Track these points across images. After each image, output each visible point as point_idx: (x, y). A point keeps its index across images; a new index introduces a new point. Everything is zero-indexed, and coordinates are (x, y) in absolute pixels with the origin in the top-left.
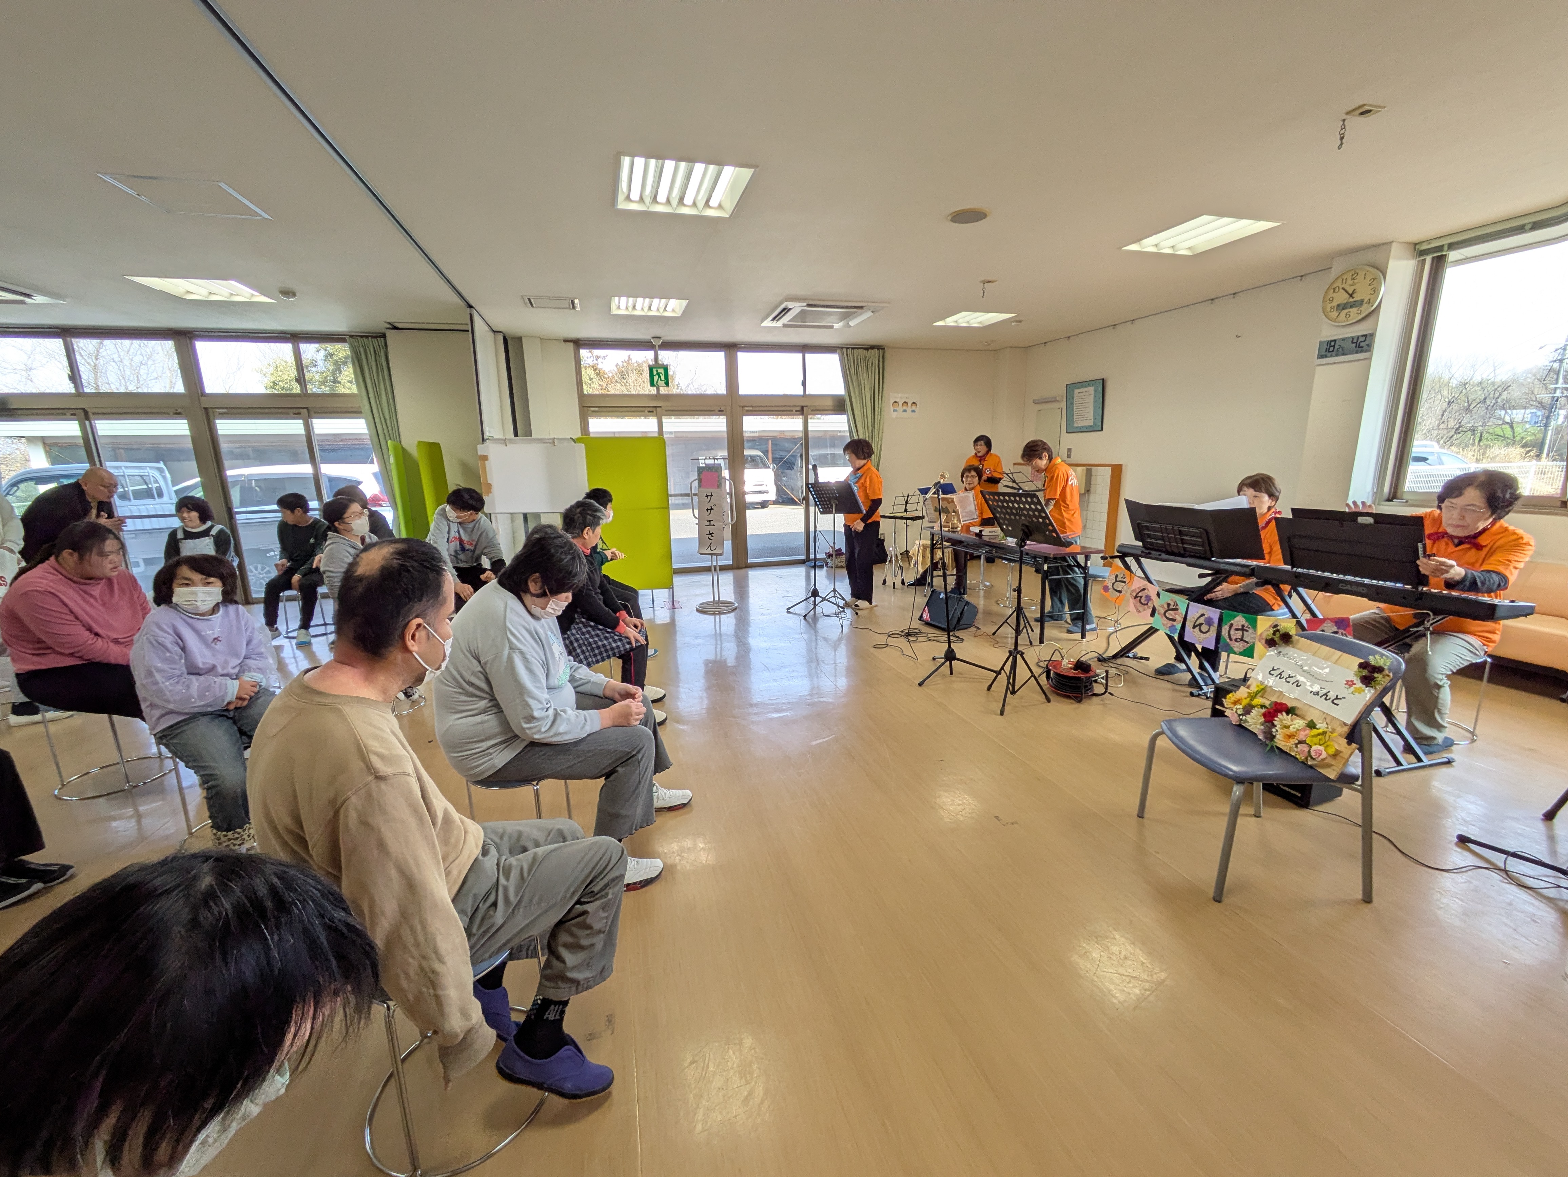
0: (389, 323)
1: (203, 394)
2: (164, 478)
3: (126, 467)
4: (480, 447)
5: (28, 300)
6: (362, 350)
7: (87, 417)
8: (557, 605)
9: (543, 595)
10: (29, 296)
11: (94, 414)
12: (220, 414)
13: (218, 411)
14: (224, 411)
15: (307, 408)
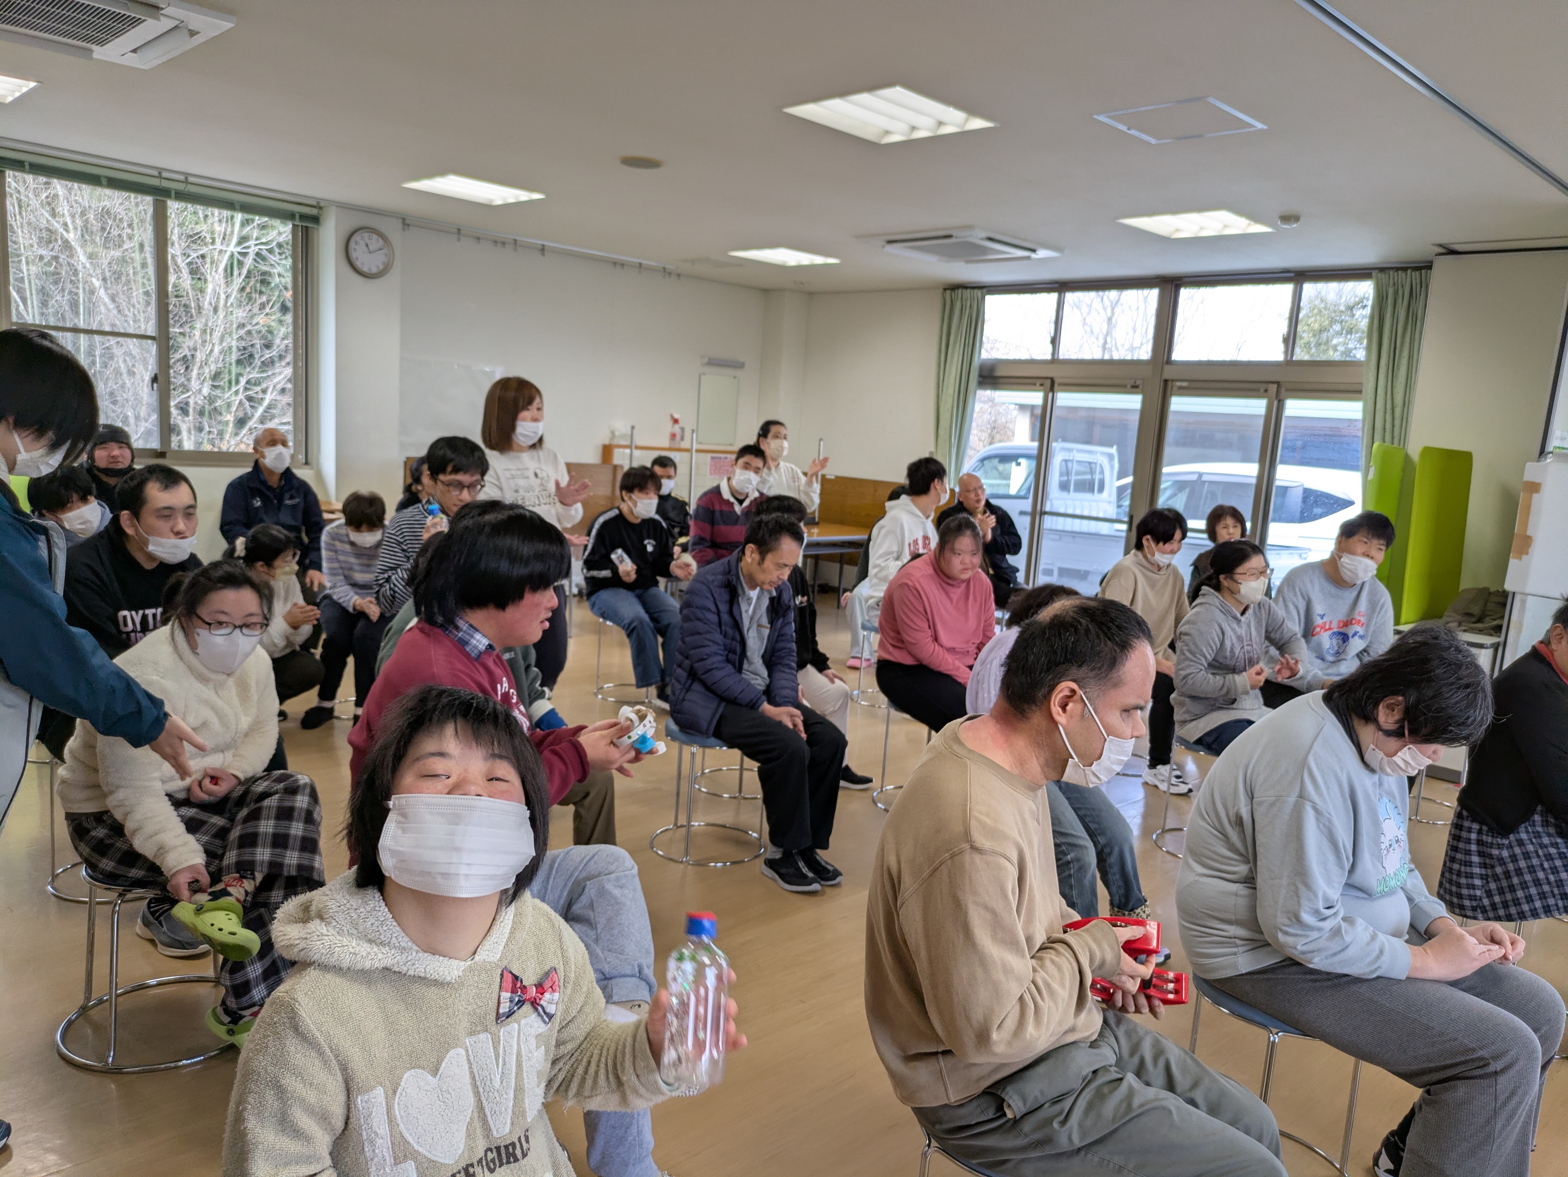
0: (1440, 245)
1: (1169, 362)
2: (1112, 467)
3: (1079, 451)
4: (1529, 466)
5: (1033, 256)
6: (1391, 291)
7: (1052, 389)
8: (1413, 758)
9: (1398, 733)
10: (1034, 251)
11: (1060, 384)
12: (1180, 388)
13: (1179, 384)
14: (1185, 384)
15: (1278, 383)
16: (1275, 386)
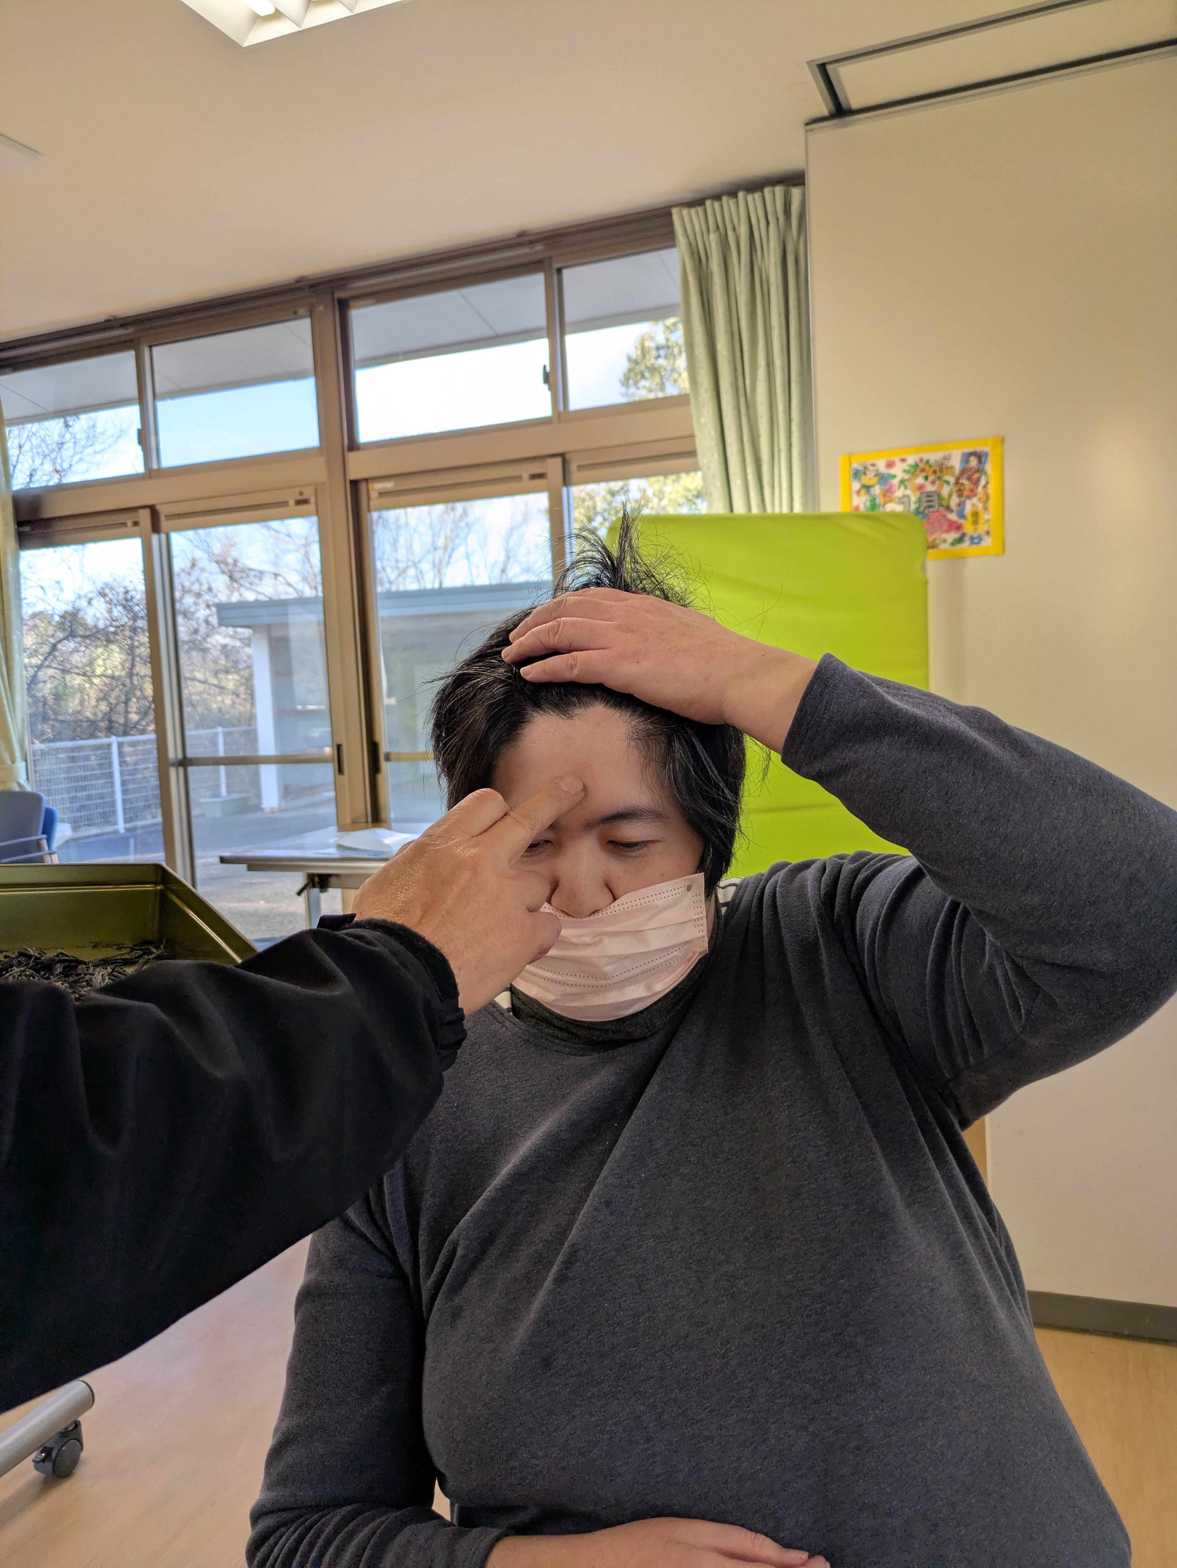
1: (353, 445)
7: (156, 528)
11: (169, 517)
12: (382, 494)
13: (378, 486)
14: (389, 485)
15: (562, 455)
16: (559, 460)
